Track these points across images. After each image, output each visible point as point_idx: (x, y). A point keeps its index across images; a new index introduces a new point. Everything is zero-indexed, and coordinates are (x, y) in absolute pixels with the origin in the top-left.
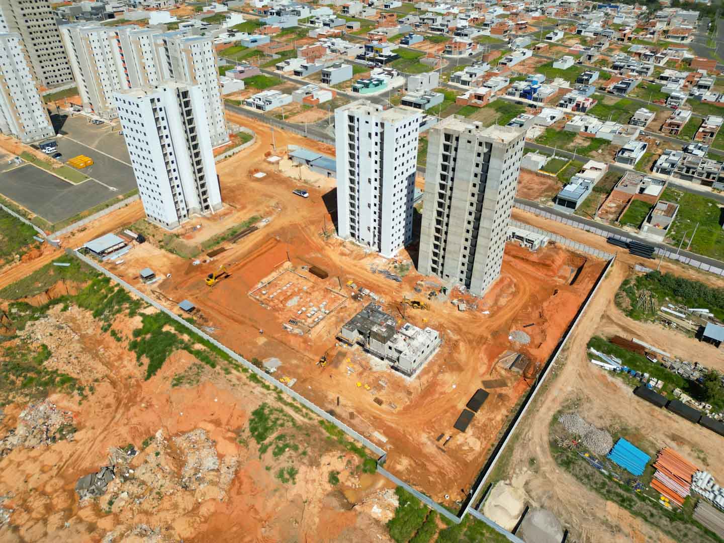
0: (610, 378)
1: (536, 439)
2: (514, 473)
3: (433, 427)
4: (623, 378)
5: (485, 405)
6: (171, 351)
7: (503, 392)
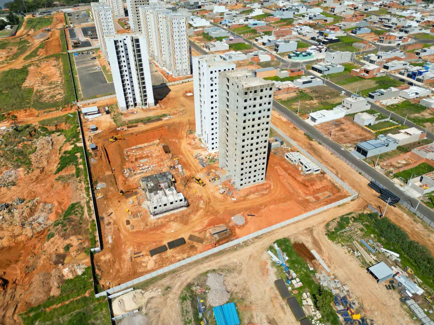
0: (269, 266)
1: (183, 278)
2: (152, 289)
3: (140, 247)
4: (278, 270)
5: (178, 248)
6: (70, 165)
7: (196, 246)
